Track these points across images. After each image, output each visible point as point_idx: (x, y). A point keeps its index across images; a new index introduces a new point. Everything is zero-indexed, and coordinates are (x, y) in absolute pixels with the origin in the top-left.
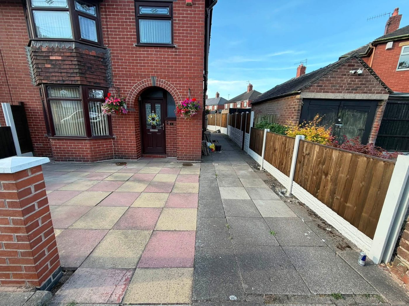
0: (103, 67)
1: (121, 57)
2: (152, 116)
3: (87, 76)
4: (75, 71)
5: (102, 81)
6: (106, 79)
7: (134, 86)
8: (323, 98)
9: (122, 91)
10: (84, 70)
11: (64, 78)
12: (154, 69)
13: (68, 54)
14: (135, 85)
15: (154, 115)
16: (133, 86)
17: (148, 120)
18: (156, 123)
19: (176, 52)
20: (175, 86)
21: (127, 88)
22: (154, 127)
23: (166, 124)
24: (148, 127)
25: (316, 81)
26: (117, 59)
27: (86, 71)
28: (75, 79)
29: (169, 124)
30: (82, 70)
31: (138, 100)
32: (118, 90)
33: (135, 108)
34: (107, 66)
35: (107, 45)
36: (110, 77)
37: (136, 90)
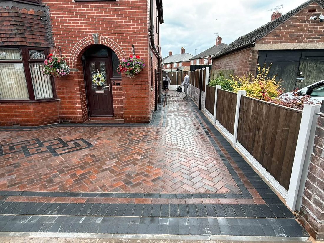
0: (43, 26)
1: (60, 14)
2: (97, 76)
3: (27, 36)
4: (14, 32)
5: (42, 41)
6: (46, 39)
7: (76, 45)
8: (280, 49)
9: (64, 51)
10: (23, 31)
11: (4, 40)
12: (95, 26)
13: (6, 15)
14: (77, 43)
15: (98, 75)
16: (74, 44)
17: (93, 80)
18: (102, 84)
19: (117, 6)
20: (118, 43)
21: (68, 47)
22: (99, 88)
23: (112, 84)
24: (94, 88)
25: (272, 30)
26: (57, 17)
27: (25, 32)
28: (14, 40)
29: (115, 84)
30: (21, 30)
31: (81, 60)
32: (60, 50)
33: (79, 68)
34: (47, 24)
35: (46, 3)
36: (50, 37)
37: (77, 49)
